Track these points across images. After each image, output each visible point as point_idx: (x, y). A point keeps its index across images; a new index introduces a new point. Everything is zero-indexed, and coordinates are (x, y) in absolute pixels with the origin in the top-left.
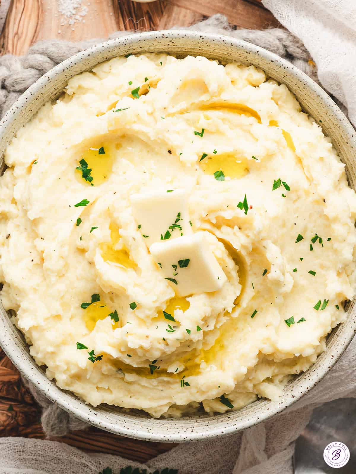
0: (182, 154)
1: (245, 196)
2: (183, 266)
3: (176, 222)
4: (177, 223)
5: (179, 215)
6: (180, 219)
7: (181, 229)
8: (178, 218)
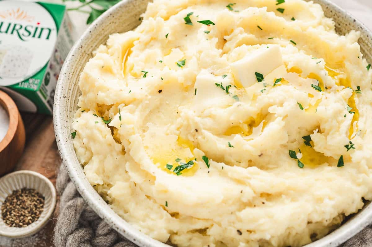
0: (162, 78)
1: (199, 22)
2: (263, 78)
3: (223, 89)
4: (225, 88)
5: (218, 85)
6: (221, 85)
7: (230, 86)
8: (220, 87)
